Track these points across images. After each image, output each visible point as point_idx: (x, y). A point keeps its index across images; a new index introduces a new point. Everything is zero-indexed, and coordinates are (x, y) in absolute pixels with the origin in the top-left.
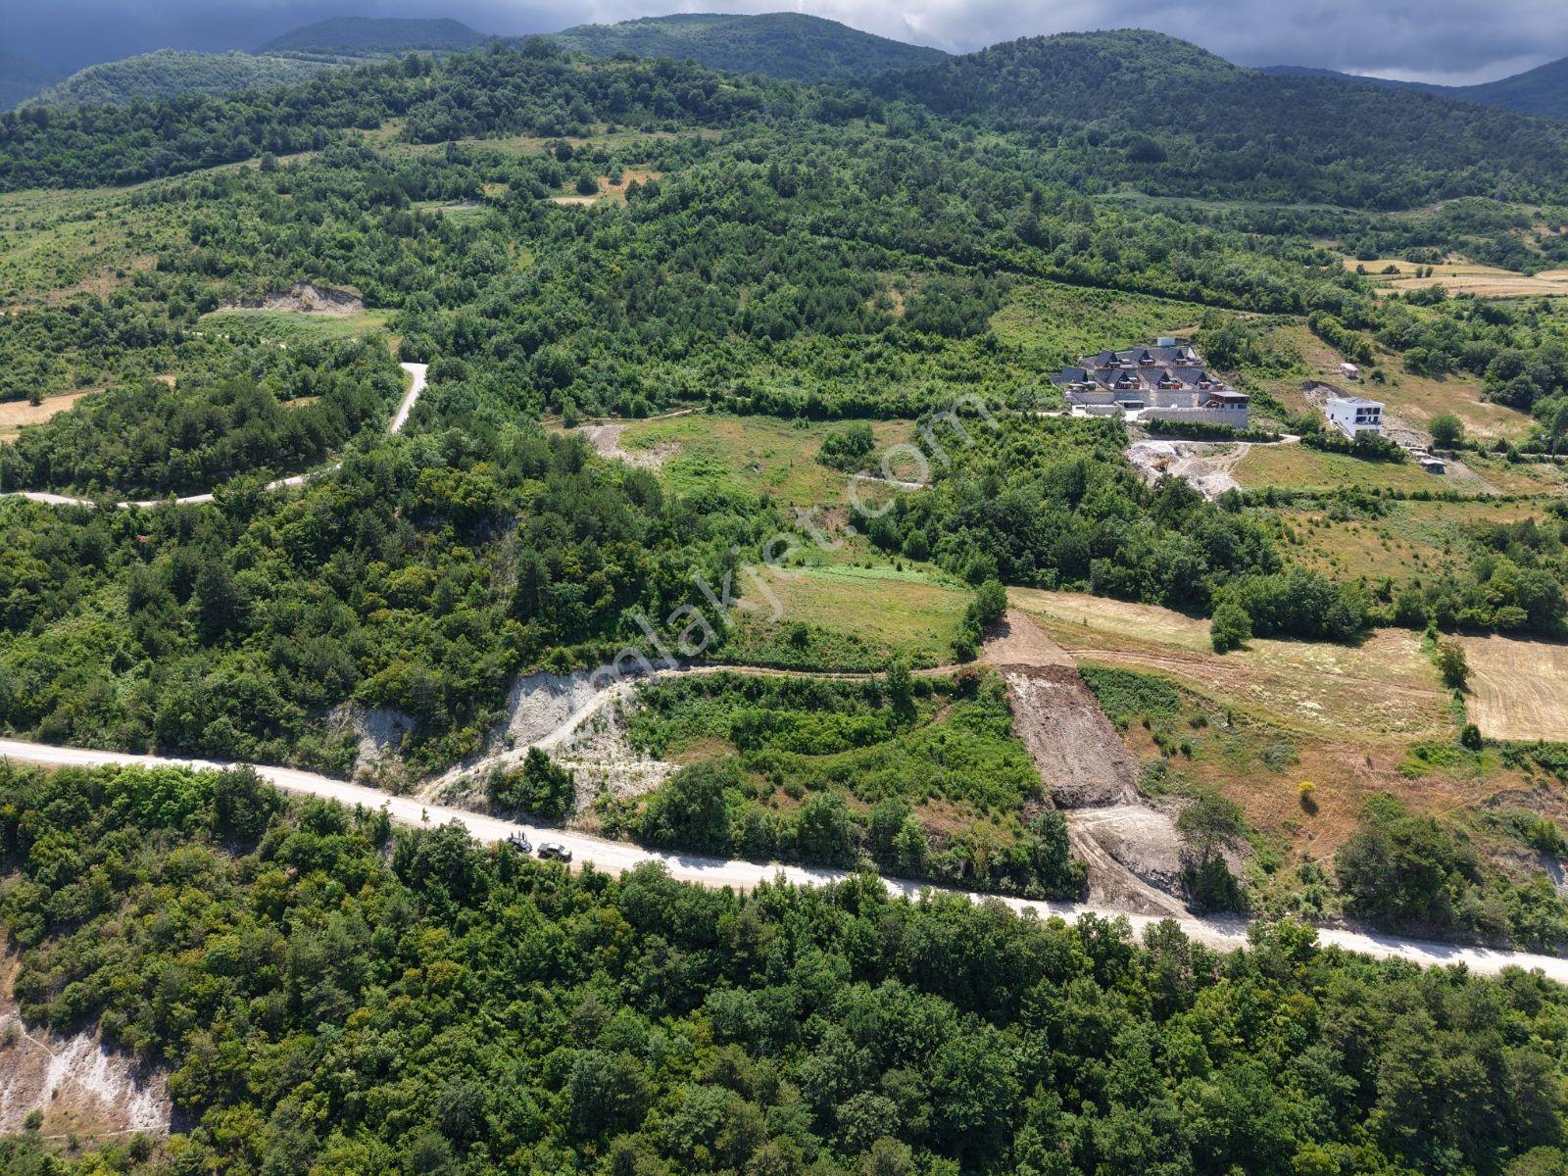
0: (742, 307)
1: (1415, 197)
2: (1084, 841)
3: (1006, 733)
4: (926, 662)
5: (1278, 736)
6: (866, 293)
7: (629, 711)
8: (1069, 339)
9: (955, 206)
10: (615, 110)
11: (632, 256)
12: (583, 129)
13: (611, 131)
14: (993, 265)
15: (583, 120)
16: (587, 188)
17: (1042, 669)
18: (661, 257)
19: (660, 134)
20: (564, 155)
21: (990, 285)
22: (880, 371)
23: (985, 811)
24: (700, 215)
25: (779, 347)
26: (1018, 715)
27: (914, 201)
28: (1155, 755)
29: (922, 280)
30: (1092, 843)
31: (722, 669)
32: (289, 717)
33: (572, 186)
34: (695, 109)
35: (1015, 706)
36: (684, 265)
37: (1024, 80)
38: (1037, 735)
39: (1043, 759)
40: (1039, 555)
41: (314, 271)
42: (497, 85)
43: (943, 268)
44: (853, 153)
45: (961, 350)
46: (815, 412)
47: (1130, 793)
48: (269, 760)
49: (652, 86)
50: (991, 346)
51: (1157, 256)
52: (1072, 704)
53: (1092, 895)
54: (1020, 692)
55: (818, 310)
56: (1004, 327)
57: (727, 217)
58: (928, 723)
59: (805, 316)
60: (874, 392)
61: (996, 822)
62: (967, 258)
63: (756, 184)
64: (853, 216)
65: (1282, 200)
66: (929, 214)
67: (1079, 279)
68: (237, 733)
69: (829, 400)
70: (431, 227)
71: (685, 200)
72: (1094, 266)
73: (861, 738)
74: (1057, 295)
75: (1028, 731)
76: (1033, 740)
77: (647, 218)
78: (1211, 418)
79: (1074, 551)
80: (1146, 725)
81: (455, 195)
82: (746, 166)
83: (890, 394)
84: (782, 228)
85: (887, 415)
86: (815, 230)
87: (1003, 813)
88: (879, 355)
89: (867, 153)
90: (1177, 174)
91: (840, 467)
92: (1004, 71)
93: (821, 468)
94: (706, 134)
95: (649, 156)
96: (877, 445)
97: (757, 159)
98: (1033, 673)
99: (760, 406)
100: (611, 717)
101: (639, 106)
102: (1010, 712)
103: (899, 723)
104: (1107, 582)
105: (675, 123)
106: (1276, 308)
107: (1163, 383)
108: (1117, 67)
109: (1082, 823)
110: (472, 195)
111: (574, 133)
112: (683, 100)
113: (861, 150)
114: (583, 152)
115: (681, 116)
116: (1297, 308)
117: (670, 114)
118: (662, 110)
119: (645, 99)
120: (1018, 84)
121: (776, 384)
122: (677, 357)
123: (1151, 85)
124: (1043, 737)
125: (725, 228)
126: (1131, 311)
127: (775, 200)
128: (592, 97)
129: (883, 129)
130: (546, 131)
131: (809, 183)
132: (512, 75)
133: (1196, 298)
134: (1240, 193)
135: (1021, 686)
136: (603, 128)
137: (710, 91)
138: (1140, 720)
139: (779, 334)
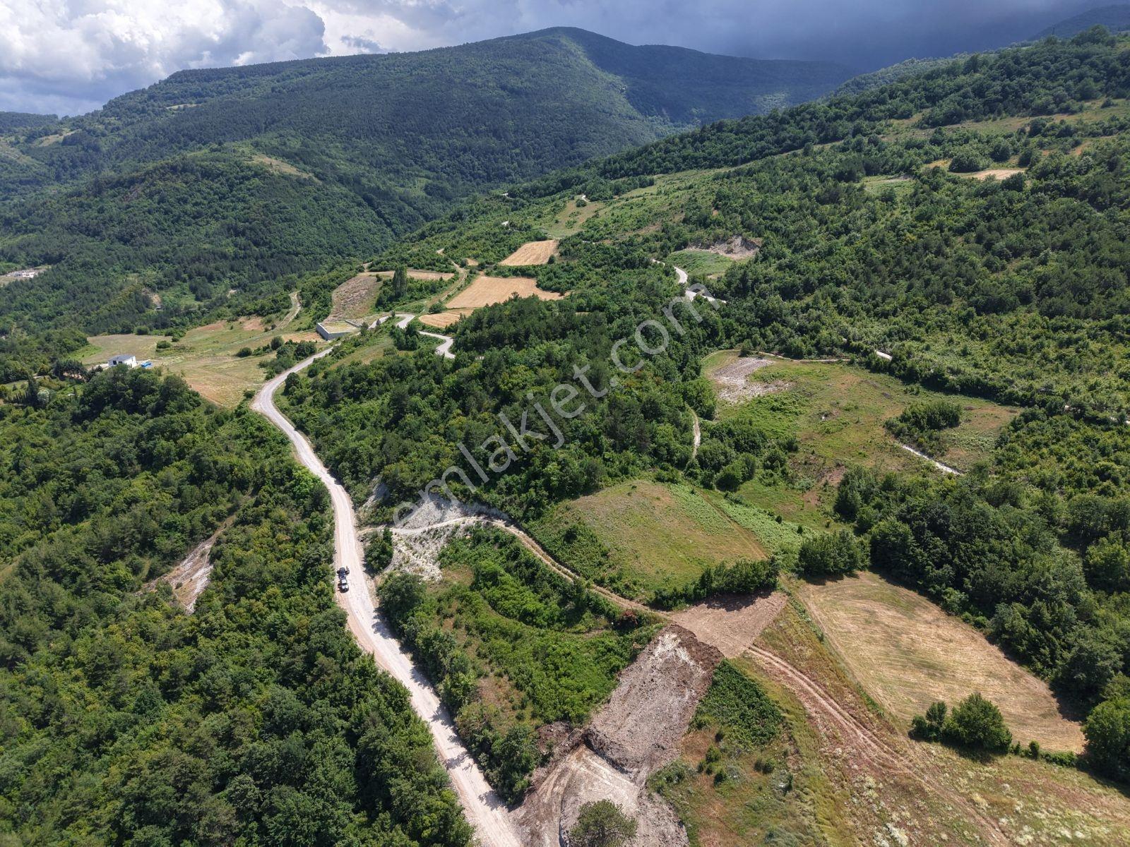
2: (561, 775)
3: (614, 670)
4: (625, 593)
5: (804, 829)
7: (460, 534)
13: (1106, 105)
17: (697, 644)
22: (1061, 358)
23: (523, 707)
26: (634, 666)
28: (693, 762)
30: (564, 781)
31: (520, 534)
32: (364, 472)
35: (642, 657)
38: (632, 686)
39: (615, 706)
40: (960, 574)
41: (748, 227)
42: (1020, 74)
47: (644, 773)
48: (347, 489)
52: (684, 683)
53: (517, 810)
54: (659, 650)
55: (1056, 289)
58: (579, 632)
60: (1031, 376)
61: (520, 718)
68: (347, 471)
73: (527, 617)
75: (628, 679)
76: (623, 689)
79: (996, 585)
80: (719, 737)
85: (1010, 400)
87: (534, 716)
88: (1077, 341)
91: (898, 435)
93: (881, 431)
96: (963, 425)
98: (688, 641)
100: (447, 533)
102: (633, 658)
103: (559, 621)
104: (1005, 631)
109: (580, 764)
124: (633, 691)
132: (1039, 64)
135: (667, 645)
138: (716, 729)
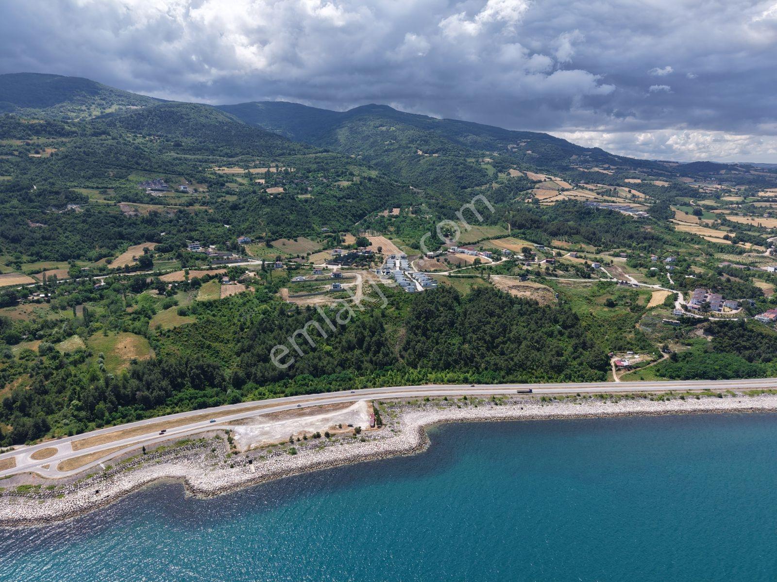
0: (82, 174)
1: (236, 155)
6: (106, 172)
8: (142, 179)
9: (124, 157)
10: (38, 133)
11: (58, 166)
12: (30, 138)
14: (129, 168)
15: (30, 135)
16: (37, 153)
18: (64, 167)
19: (52, 140)
20: (28, 144)
21: (129, 172)
24: (70, 159)
25: (90, 180)
27: (114, 157)
29: (116, 170)
33: (33, 152)
34: (60, 133)
36: (69, 168)
37: (155, 121)
43: (120, 169)
44: (102, 146)
45: (123, 181)
46: (97, 188)
49: (46, 127)
50: (127, 180)
51: (160, 167)
56: (130, 177)
57: (76, 159)
59: (94, 176)
62: (125, 167)
63: (81, 153)
64: (102, 159)
65: (207, 155)
66: (118, 159)
67: (145, 170)
69: (100, 186)
70: (7, 161)
71: (66, 156)
72: (148, 168)
74: (141, 173)
77: (59, 160)
78: (160, 188)
81: (6, 154)
82: (77, 149)
83: (110, 186)
84: (88, 162)
86: (94, 162)
89: (105, 147)
90: (184, 150)
92: (149, 118)
94: (64, 139)
95: (51, 145)
97: (80, 148)
99: (88, 187)
101: (44, 132)
105: (55, 137)
106: (179, 175)
107: (155, 184)
108: (182, 118)
110: (12, 154)
111: (28, 139)
112: (55, 131)
113: (103, 145)
114: (33, 144)
115: (56, 135)
116: (183, 174)
117: (53, 134)
118: (50, 133)
119: (45, 130)
120: (153, 122)
121: (91, 185)
122: (72, 182)
123: (191, 124)
125: (76, 162)
126: (154, 175)
127: (85, 156)
128: (30, 130)
129: (111, 137)
130: (20, 139)
131: (91, 153)
133: (166, 173)
134: (198, 154)
136: (35, 138)
137: (63, 129)
139: (89, 178)
